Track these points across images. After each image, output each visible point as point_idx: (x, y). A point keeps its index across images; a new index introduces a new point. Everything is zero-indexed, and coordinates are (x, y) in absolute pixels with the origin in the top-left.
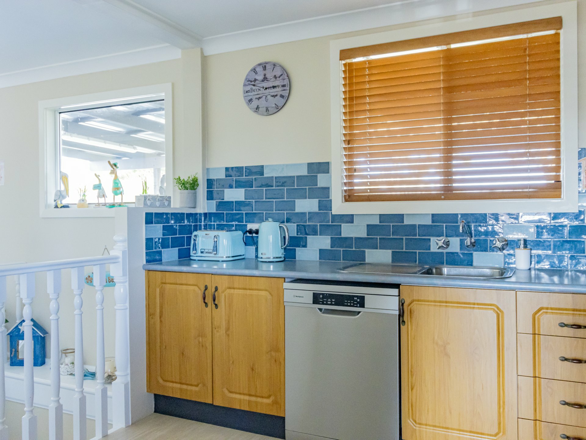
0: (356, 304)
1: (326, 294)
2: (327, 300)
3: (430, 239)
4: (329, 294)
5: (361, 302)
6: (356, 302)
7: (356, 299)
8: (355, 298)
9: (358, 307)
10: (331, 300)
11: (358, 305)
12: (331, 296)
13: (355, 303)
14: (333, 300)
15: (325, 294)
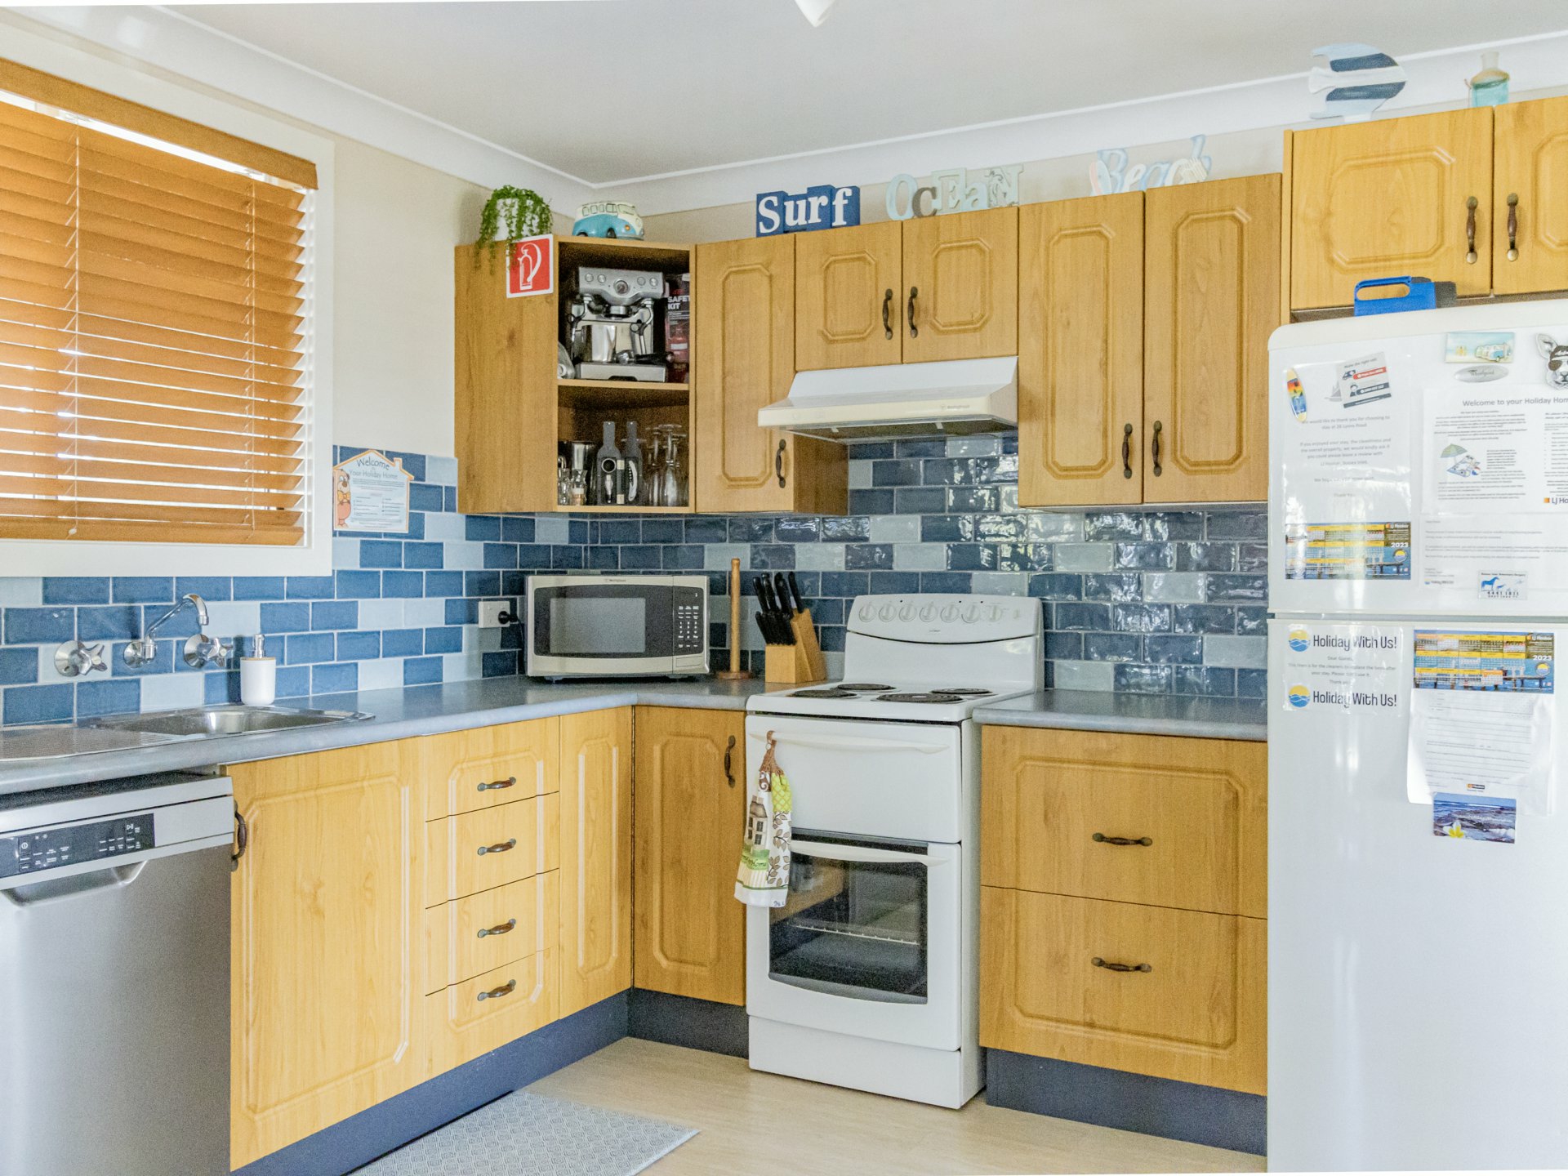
0: (133, 843)
1: (41, 834)
2: (44, 854)
3: (36, 651)
4: (49, 833)
5: (143, 832)
6: (129, 836)
7: (132, 826)
8: (130, 827)
9: (138, 850)
10: (57, 848)
11: (138, 845)
12: (55, 837)
13: (128, 840)
14: (64, 849)
15: (34, 835)
